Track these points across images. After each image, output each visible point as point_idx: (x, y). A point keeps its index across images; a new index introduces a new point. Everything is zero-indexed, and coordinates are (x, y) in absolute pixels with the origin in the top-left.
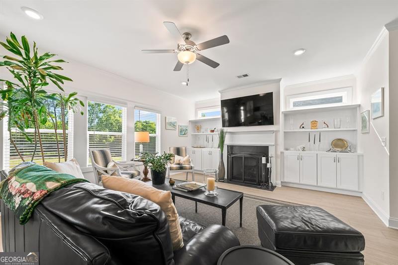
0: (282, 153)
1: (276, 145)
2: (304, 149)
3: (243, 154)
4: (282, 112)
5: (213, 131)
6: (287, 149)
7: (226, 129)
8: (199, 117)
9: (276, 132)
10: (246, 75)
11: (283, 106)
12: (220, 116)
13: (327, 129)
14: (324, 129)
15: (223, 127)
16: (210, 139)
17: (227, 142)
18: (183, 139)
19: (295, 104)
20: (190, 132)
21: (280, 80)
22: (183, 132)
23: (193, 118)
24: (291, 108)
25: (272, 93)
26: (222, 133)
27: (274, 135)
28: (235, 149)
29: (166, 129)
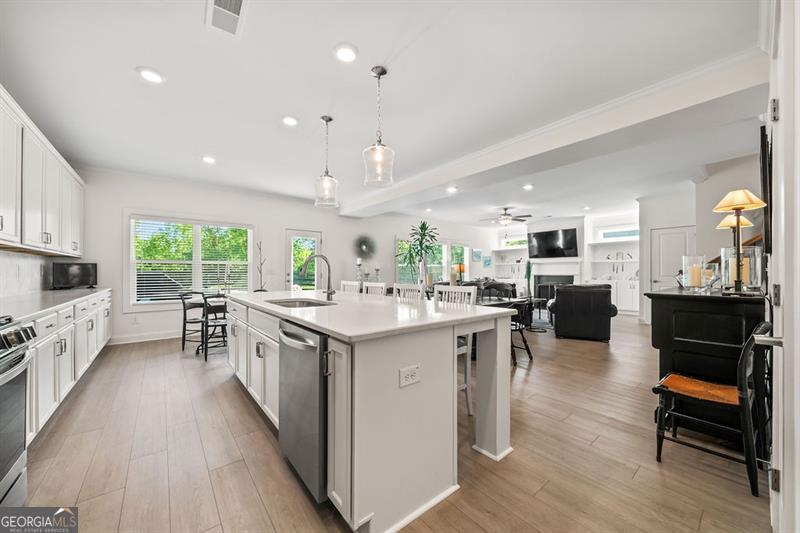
0: (587, 282)
1: (581, 274)
3: (549, 283)
4: (589, 245)
5: (519, 262)
7: (533, 260)
8: (504, 247)
9: (582, 263)
11: (588, 239)
12: (526, 246)
13: (630, 260)
14: (628, 260)
15: (530, 257)
16: (517, 270)
17: (534, 272)
18: (487, 269)
19: (606, 235)
20: (494, 262)
21: (583, 217)
22: (487, 263)
23: (496, 248)
24: (601, 240)
25: (575, 229)
26: (529, 263)
27: (579, 266)
28: (542, 279)
29: (473, 261)
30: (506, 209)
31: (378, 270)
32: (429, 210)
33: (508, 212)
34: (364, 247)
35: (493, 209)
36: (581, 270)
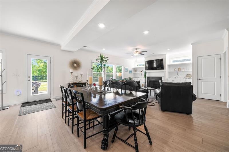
0: (167, 79)
2: (176, 78)
3: (153, 80)
4: (168, 65)
5: (142, 72)
6: (170, 78)
7: (147, 71)
8: (136, 67)
10: (153, 54)
11: (168, 62)
12: (144, 66)
13: (184, 71)
14: (183, 71)
15: (146, 70)
16: (141, 75)
17: (147, 75)
18: (131, 74)
19: (173, 62)
20: (133, 72)
21: (166, 54)
22: (130, 72)
23: (134, 67)
25: (163, 59)
26: (145, 72)
27: (164, 73)
28: (150, 78)
29: (125, 71)
30: (136, 49)
31: (82, 75)
32: (104, 49)
33: (137, 50)
34: (75, 65)
35: (130, 49)
36: (165, 75)
